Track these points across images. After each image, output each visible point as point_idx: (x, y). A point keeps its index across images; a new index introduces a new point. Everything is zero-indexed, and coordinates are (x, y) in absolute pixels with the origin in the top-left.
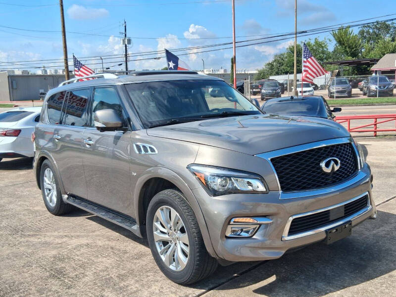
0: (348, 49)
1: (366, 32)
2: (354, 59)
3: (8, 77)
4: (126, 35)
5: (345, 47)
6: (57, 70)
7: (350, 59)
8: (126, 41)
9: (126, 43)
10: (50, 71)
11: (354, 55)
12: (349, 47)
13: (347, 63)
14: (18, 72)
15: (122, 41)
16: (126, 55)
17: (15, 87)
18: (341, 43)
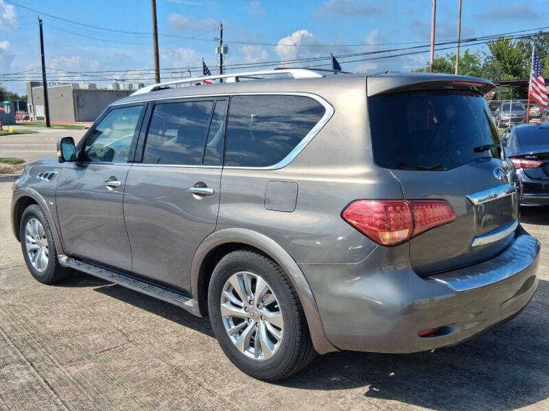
0: (508, 66)
1: (526, 45)
2: (516, 78)
3: (73, 91)
4: (221, 42)
5: (505, 63)
6: (132, 85)
7: (511, 78)
8: (222, 49)
9: (222, 52)
10: (124, 85)
11: (516, 72)
12: (510, 63)
13: (507, 83)
14: (84, 86)
15: (216, 49)
16: (221, 67)
17: (81, 104)
18: (499, 57)
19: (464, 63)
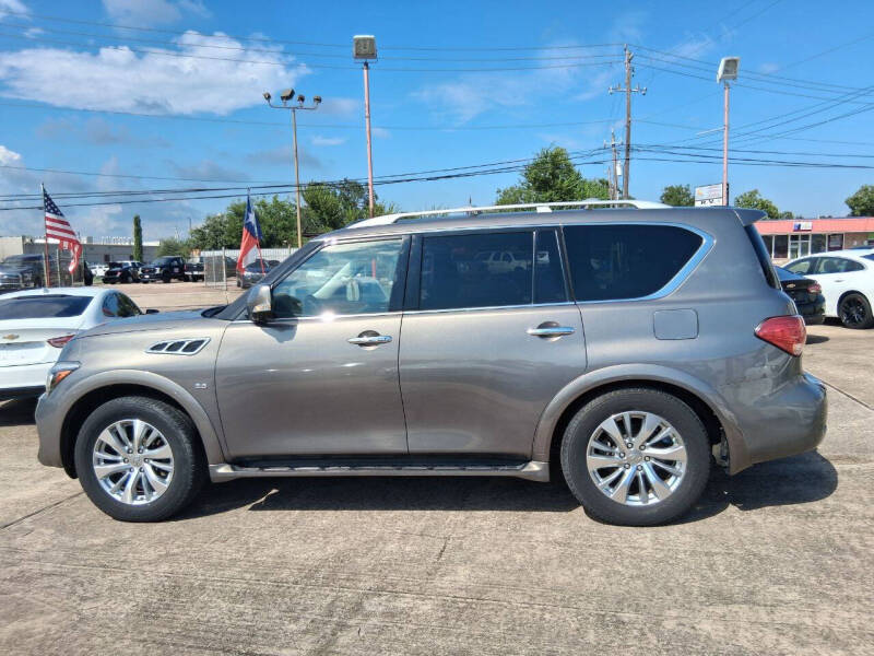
5: (322, 213)
12: (327, 214)
18: (314, 206)
19: (274, 211)
